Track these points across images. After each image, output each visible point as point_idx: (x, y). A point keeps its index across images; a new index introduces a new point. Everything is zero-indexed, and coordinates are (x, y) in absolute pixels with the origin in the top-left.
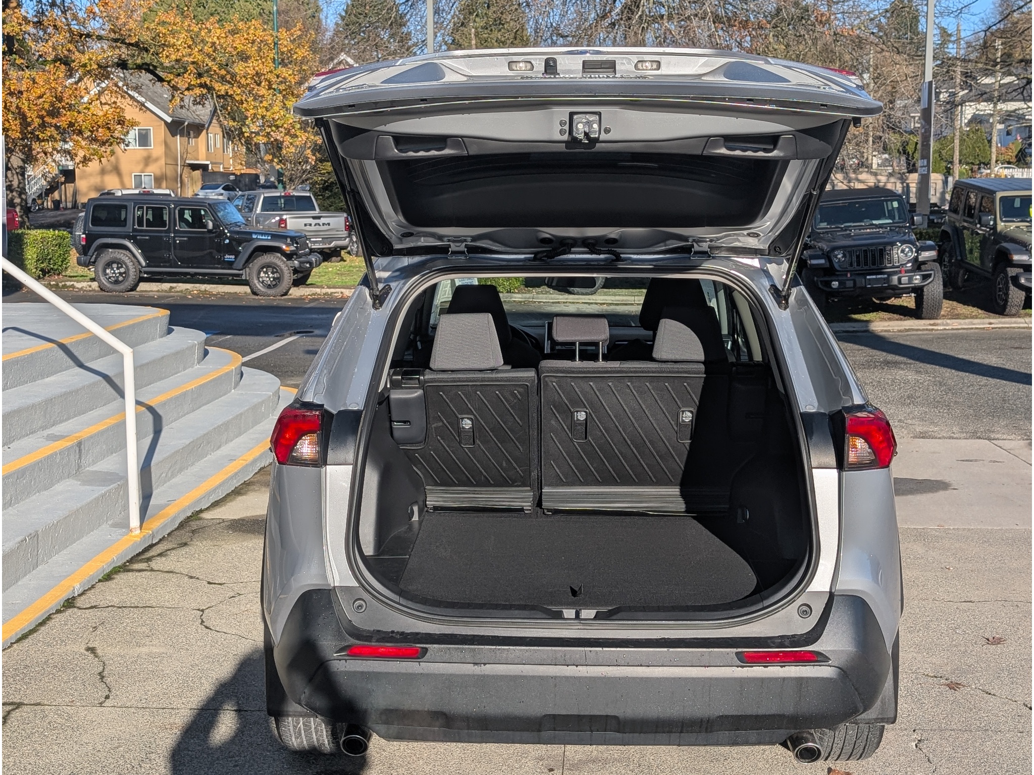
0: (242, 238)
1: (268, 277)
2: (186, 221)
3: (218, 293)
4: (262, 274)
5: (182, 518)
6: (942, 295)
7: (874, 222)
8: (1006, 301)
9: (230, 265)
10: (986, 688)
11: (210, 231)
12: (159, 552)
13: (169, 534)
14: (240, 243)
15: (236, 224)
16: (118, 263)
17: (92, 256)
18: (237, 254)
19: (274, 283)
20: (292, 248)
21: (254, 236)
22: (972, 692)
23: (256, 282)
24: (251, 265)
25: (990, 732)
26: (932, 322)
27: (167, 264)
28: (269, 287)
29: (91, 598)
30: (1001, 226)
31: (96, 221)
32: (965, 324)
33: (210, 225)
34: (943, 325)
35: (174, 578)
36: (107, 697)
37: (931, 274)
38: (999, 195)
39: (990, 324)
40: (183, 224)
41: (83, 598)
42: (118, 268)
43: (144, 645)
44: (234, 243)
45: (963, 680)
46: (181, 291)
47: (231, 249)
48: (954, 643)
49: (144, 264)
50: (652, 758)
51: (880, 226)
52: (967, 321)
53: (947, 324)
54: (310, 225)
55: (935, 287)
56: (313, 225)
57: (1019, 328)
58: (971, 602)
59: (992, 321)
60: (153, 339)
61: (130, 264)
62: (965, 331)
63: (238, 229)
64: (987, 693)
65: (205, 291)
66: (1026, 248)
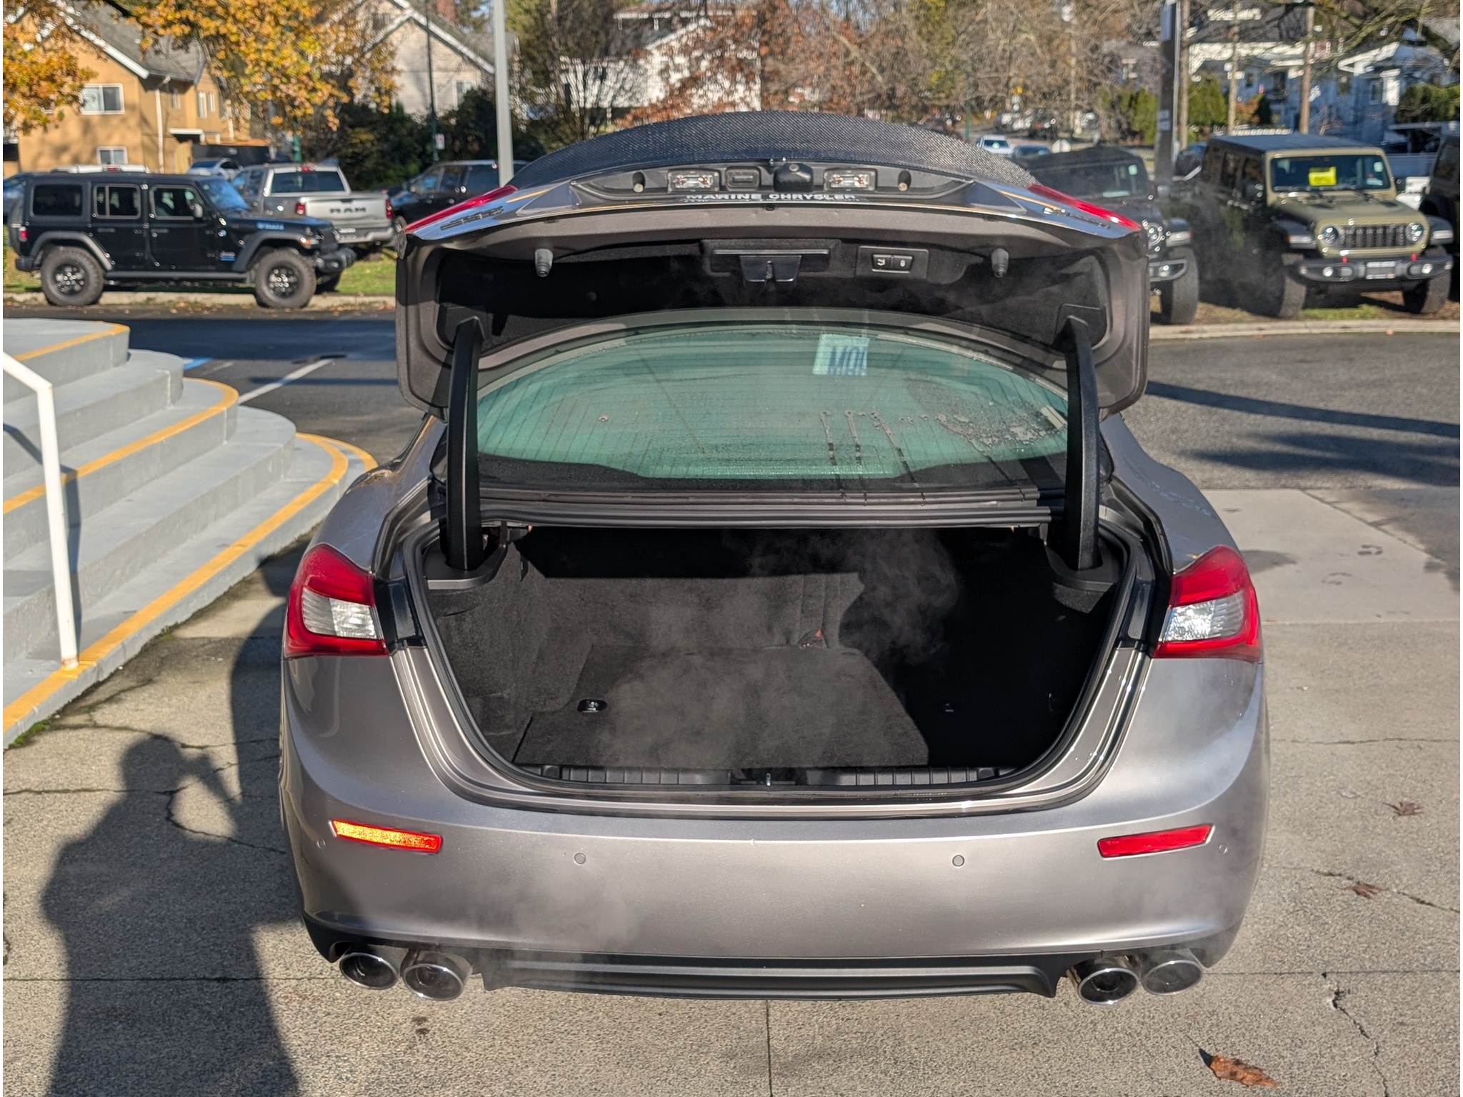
0: (243, 229)
1: (282, 282)
3: (214, 306)
4: (273, 278)
5: (147, 638)
6: (1196, 294)
7: (1106, 195)
8: (1281, 299)
9: (228, 266)
11: (198, 220)
12: (107, 695)
13: (125, 666)
14: (241, 234)
15: (235, 209)
16: (72, 266)
17: (35, 258)
18: (237, 250)
19: (290, 290)
20: (314, 242)
21: (261, 226)
23: (265, 288)
24: (257, 266)
26: (1183, 328)
27: (141, 267)
28: (283, 295)
30: (1272, 198)
31: (38, 209)
32: (1227, 330)
33: (199, 211)
34: (1198, 332)
37: (1182, 266)
38: (1270, 156)
39: (1261, 329)
42: (73, 273)
44: (233, 236)
46: (163, 304)
47: (228, 244)
49: (108, 265)
52: (1230, 326)
53: (1204, 332)
54: (339, 211)
55: (1188, 283)
56: (342, 210)
57: (1299, 334)
59: (1262, 326)
61: (90, 268)
62: (1229, 340)
63: (237, 216)
65: (196, 302)
66: (1307, 225)
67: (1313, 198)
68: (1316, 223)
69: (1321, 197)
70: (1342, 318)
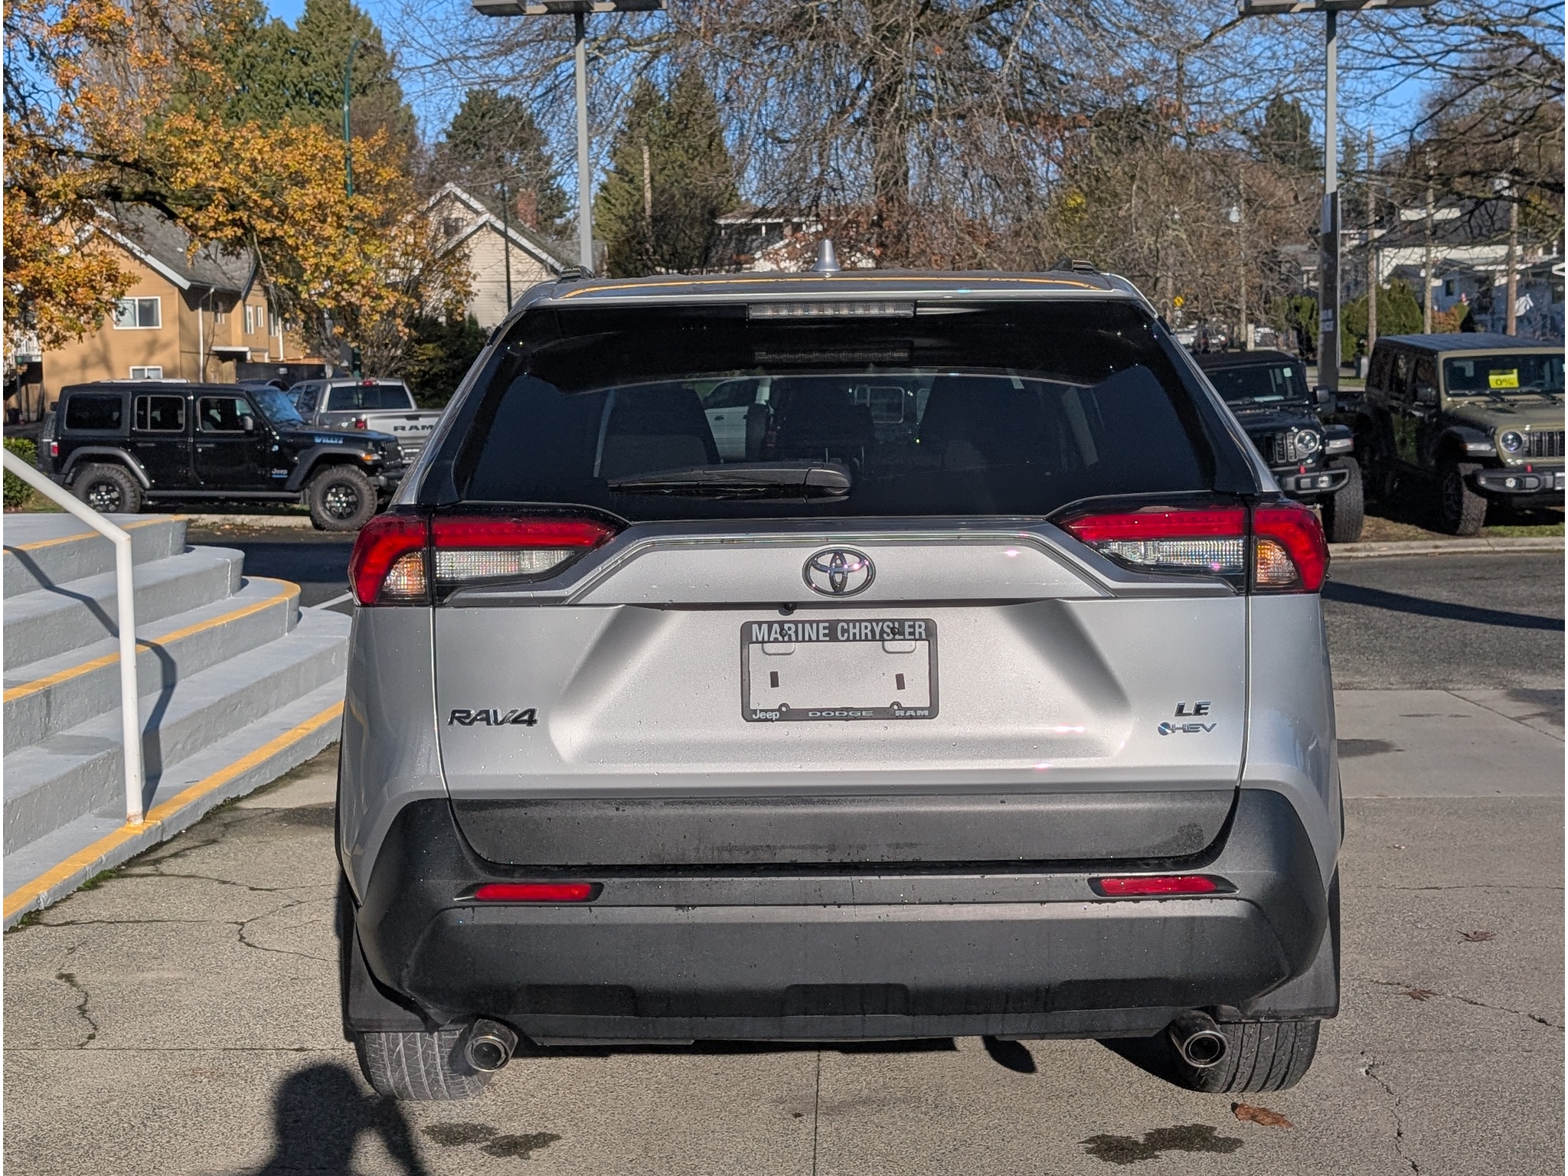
0: (297, 442)
1: (339, 501)
2: (212, 419)
3: (263, 528)
4: (330, 498)
5: (208, 806)
6: (1362, 509)
7: (1257, 399)
8: (1459, 514)
9: (280, 484)
10: (1470, 996)
11: (249, 433)
12: (172, 851)
13: (188, 830)
14: (295, 449)
15: (290, 422)
16: (108, 485)
17: (67, 475)
18: (291, 467)
19: (348, 510)
20: (376, 457)
21: (318, 440)
22: (1447, 1002)
23: (320, 509)
24: (312, 484)
25: (1480, 1052)
26: (1348, 546)
27: (184, 485)
28: (341, 516)
29: (67, 911)
30: (1447, 401)
31: (73, 422)
32: (1398, 548)
33: (250, 423)
34: (1366, 550)
35: (197, 885)
36: (91, 1037)
37: (1343, 476)
38: (1443, 356)
39: (1436, 547)
40: (207, 424)
41: (52, 912)
42: (108, 492)
43: (151, 969)
44: (286, 450)
45: (1432, 987)
46: (206, 526)
47: (281, 460)
48: (1415, 940)
49: (147, 484)
50: (955, 1096)
51: (1267, 405)
52: (1401, 544)
53: (1372, 549)
54: (403, 428)
55: (1352, 494)
56: (407, 428)
57: (1480, 552)
58: (1436, 888)
59: (1438, 543)
60: (163, 556)
61: (126, 486)
62: (1399, 559)
63: (292, 430)
64: (1471, 1003)
65: (243, 524)
66: (1486, 432)
67: (1494, 401)
68: (1496, 429)
69: (1503, 400)
70: (1530, 534)
